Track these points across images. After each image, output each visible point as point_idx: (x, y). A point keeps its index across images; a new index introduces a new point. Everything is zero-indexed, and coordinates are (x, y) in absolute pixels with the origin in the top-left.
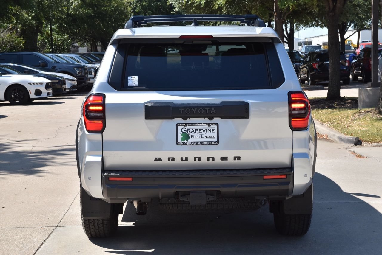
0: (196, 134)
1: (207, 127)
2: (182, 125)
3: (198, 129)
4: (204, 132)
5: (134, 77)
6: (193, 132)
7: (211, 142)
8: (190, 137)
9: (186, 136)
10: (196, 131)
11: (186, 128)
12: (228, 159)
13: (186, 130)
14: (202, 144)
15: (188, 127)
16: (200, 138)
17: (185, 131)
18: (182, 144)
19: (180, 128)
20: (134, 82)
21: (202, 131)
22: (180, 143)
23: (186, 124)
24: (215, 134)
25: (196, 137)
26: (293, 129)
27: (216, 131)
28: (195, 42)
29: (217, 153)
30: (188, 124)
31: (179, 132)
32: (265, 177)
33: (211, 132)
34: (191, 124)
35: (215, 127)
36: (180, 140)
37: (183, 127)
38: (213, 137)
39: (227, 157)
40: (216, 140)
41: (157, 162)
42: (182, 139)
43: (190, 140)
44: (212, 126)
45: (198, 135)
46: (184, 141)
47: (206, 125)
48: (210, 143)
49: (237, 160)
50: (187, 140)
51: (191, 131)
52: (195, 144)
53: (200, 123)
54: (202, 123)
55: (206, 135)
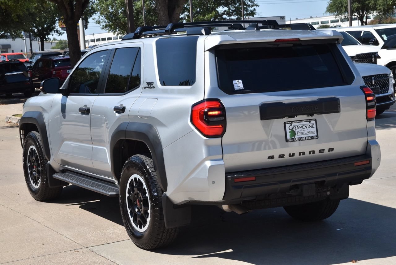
0: (300, 131)
1: (308, 123)
2: (289, 123)
3: (302, 126)
4: (306, 128)
5: (238, 80)
6: (298, 129)
7: (312, 136)
8: (296, 133)
9: (293, 133)
10: (300, 128)
11: (292, 126)
12: (325, 151)
13: (293, 127)
14: (306, 139)
15: (293, 124)
16: (304, 134)
17: (292, 129)
18: (291, 140)
19: (287, 126)
20: (240, 86)
21: (305, 127)
22: (289, 140)
23: (292, 122)
24: (315, 129)
25: (301, 133)
26: (369, 119)
27: (315, 126)
29: (316, 146)
30: (294, 121)
31: (288, 130)
32: (356, 164)
33: (311, 127)
34: (296, 122)
35: (314, 122)
36: (288, 137)
37: (290, 125)
38: (313, 132)
39: (324, 149)
40: (316, 134)
41: (270, 160)
43: (296, 137)
44: (312, 122)
45: (302, 131)
46: (292, 138)
47: (308, 121)
48: (312, 138)
49: (331, 151)
50: (294, 137)
51: (296, 128)
52: (301, 139)
53: (303, 120)
54: (304, 120)
55: (308, 131)
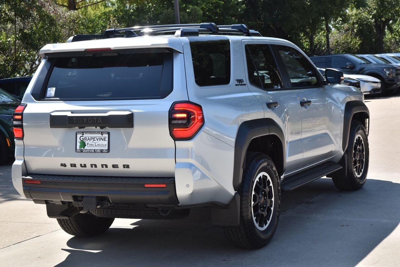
0: (91, 142)
1: (100, 135)
2: (80, 134)
3: (93, 137)
4: (97, 140)
5: (52, 88)
6: (88, 140)
7: (102, 150)
8: (86, 145)
9: (83, 144)
10: (91, 139)
11: (83, 137)
12: (119, 167)
13: (84, 138)
14: (95, 151)
15: (85, 135)
16: (94, 146)
17: (83, 139)
18: (80, 151)
19: (79, 136)
20: (52, 93)
21: (96, 139)
22: (78, 151)
23: (83, 132)
24: (106, 143)
25: (91, 145)
26: (175, 139)
27: (107, 139)
28: (104, 55)
29: (110, 161)
30: (85, 132)
31: (78, 140)
32: (146, 186)
33: (103, 140)
34: (87, 133)
35: (107, 135)
36: (78, 148)
37: (81, 135)
38: (104, 145)
39: (118, 165)
40: (107, 148)
41: (63, 167)
42: (80, 147)
43: (86, 148)
44: (104, 135)
45: (92, 143)
46: (82, 149)
47: (99, 134)
48: (102, 151)
49: (127, 168)
50: (84, 148)
51: (87, 140)
52: (89, 151)
53: (94, 132)
54: (96, 132)
55: (99, 143)
